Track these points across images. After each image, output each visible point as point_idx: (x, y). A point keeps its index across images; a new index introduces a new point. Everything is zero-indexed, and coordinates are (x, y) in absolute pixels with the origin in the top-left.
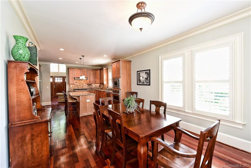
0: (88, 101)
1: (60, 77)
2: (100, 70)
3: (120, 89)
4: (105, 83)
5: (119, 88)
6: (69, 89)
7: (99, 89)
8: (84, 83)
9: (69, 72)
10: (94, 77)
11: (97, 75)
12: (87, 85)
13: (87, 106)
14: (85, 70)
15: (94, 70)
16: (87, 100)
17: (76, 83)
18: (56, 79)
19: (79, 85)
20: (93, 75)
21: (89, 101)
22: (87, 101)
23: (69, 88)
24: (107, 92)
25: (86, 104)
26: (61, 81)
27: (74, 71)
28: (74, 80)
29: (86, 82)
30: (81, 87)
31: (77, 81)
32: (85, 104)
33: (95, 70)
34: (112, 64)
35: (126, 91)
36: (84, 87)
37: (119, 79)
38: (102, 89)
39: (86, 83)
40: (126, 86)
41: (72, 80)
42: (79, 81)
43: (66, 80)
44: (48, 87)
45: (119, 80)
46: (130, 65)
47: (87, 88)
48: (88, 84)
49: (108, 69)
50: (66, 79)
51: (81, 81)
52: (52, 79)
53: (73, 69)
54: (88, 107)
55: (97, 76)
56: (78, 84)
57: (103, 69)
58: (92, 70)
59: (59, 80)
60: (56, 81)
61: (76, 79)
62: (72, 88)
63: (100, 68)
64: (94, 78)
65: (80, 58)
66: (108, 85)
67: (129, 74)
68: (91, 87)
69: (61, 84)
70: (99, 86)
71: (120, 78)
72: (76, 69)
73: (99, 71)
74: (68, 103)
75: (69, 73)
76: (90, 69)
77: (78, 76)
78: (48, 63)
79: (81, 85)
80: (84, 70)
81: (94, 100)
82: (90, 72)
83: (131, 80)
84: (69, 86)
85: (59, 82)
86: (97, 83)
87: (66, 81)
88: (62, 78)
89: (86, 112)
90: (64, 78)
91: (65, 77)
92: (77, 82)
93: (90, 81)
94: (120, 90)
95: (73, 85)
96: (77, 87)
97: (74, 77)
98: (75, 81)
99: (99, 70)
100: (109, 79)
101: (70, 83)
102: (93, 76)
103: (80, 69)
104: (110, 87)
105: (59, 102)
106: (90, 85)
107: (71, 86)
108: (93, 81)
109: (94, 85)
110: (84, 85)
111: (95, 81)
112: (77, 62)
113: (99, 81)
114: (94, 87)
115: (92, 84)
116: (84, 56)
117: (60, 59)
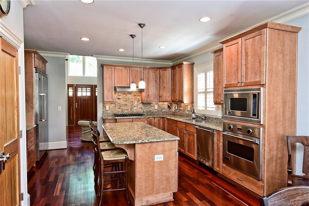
0: (159, 158)
1: (87, 86)
2: (173, 68)
3: (262, 123)
4: (186, 100)
5: (260, 122)
6: (103, 114)
7: (166, 113)
8: (136, 99)
9: (104, 73)
10: (158, 87)
11: (165, 81)
12: (141, 106)
13: (156, 175)
14: (139, 69)
15: (158, 68)
16: (156, 156)
17: (119, 99)
18: (79, 90)
19: (125, 103)
20: (156, 81)
21: (162, 159)
22: (156, 160)
23: (103, 112)
24: (200, 126)
25: (153, 167)
26: (89, 94)
27: (113, 71)
28: (113, 93)
29: (138, 97)
31: (120, 94)
32: (151, 168)
33: (160, 68)
34: (224, 45)
35: (281, 133)
36: (135, 110)
37: (259, 89)
38: (174, 114)
39: (140, 99)
40: (281, 114)
41: (110, 93)
42: (125, 95)
43: (96, 93)
44: (60, 108)
45: (255, 96)
46: (295, 43)
47: (140, 111)
48: (142, 103)
49: (193, 64)
50: (96, 91)
51: (129, 96)
52: (72, 90)
53: (113, 68)
54: (158, 178)
55: (165, 84)
56: (122, 102)
57: (180, 65)
58: (154, 68)
59: (83, 93)
60: (79, 94)
61: (118, 90)
62: (109, 112)
63: (171, 64)
64: (156, 87)
65: (131, 36)
66: (195, 104)
67: (290, 72)
68: (150, 109)
69: (88, 101)
70: (166, 107)
71: (262, 89)
72: (117, 68)
73: (169, 72)
74: (102, 163)
75: (105, 76)
76: (148, 67)
77: (122, 84)
78: (61, 55)
79: (129, 104)
80: (136, 69)
81: (174, 155)
82: (148, 73)
83: (295, 94)
84: (103, 105)
85: (84, 96)
86: (163, 100)
87: (96, 95)
88: (90, 88)
89: (153, 192)
90: (93, 88)
91: (96, 86)
92: (120, 97)
93: (148, 95)
94: (261, 129)
95: (112, 105)
96: (120, 110)
97: (113, 86)
98: (116, 96)
99: (170, 70)
100: (197, 90)
101: (106, 100)
102: (154, 82)
103: (127, 66)
104: (199, 110)
105: (83, 141)
106: (147, 106)
107: (107, 106)
108: (156, 95)
109: (156, 106)
110: (134, 105)
111: (160, 95)
112: (122, 50)
113: (169, 96)
114: (156, 108)
115: (152, 103)
116: (144, 24)
117: (85, 39)
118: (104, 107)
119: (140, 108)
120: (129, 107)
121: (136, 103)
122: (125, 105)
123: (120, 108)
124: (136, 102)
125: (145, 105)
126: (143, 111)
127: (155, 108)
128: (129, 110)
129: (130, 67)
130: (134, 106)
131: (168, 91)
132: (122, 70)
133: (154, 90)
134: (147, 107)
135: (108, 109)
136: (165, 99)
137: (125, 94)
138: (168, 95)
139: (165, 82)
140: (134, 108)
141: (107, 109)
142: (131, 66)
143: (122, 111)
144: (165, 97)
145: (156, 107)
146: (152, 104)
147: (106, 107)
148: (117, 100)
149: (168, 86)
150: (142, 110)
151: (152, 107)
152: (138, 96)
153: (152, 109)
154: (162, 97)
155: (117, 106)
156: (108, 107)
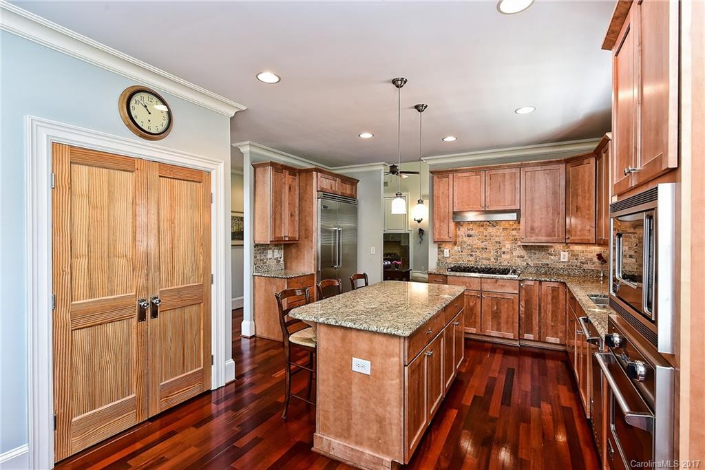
0: (361, 366)
2: (598, 154)
6: (438, 264)
8: (508, 236)
9: (435, 187)
10: (562, 206)
11: (580, 191)
12: (521, 252)
13: (355, 401)
14: (507, 171)
15: (559, 162)
16: (355, 360)
17: (469, 236)
19: (483, 245)
21: (368, 372)
22: (355, 368)
23: (439, 260)
25: (350, 383)
27: (451, 183)
28: (452, 224)
29: (514, 233)
30: (492, 255)
32: (345, 383)
33: (567, 161)
41: (445, 225)
42: (482, 229)
44: (373, 250)
47: (519, 264)
48: (524, 246)
51: (491, 230)
53: (451, 176)
54: (359, 409)
55: (580, 198)
56: (475, 242)
57: (605, 144)
58: (551, 163)
62: (449, 261)
65: (416, 108)
68: (545, 261)
72: (459, 175)
73: (590, 166)
75: (434, 193)
76: (534, 163)
77: (470, 205)
79: (492, 248)
80: (501, 172)
81: (396, 370)
82: (533, 177)
84: (439, 248)
86: (576, 239)
89: (349, 435)
92: (471, 233)
93: (532, 229)
95: (456, 248)
96: (471, 259)
97: (451, 210)
99: (592, 160)
103: (479, 169)
106: (537, 253)
107: (445, 250)
108: (554, 227)
109: (562, 253)
110: (503, 250)
111: (567, 227)
112: (450, 139)
113: (589, 230)
114: (562, 260)
115: (552, 247)
116: (403, 79)
117: (366, 136)
118: (441, 251)
119: (518, 257)
120: (492, 253)
121: (508, 246)
122: (482, 248)
123: (471, 255)
124: (507, 242)
125: (533, 251)
126: (527, 264)
127: (559, 259)
128: (492, 260)
129: (485, 169)
130: (504, 253)
131: (587, 216)
132: (468, 178)
133: (551, 214)
134: (537, 256)
135: (448, 256)
136: (580, 236)
137: (483, 226)
138: (588, 228)
139: (580, 194)
140: (503, 255)
141: (445, 256)
142: (488, 167)
143: (476, 262)
144: (581, 231)
145: (565, 256)
146: (553, 250)
147: (443, 252)
148: (466, 239)
149: (587, 202)
150: (524, 261)
151: (552, 257)
152: (513, 230)
153: (551, 260)
154: (573, 233)
155: (465, 251)
156: (448, 251)
